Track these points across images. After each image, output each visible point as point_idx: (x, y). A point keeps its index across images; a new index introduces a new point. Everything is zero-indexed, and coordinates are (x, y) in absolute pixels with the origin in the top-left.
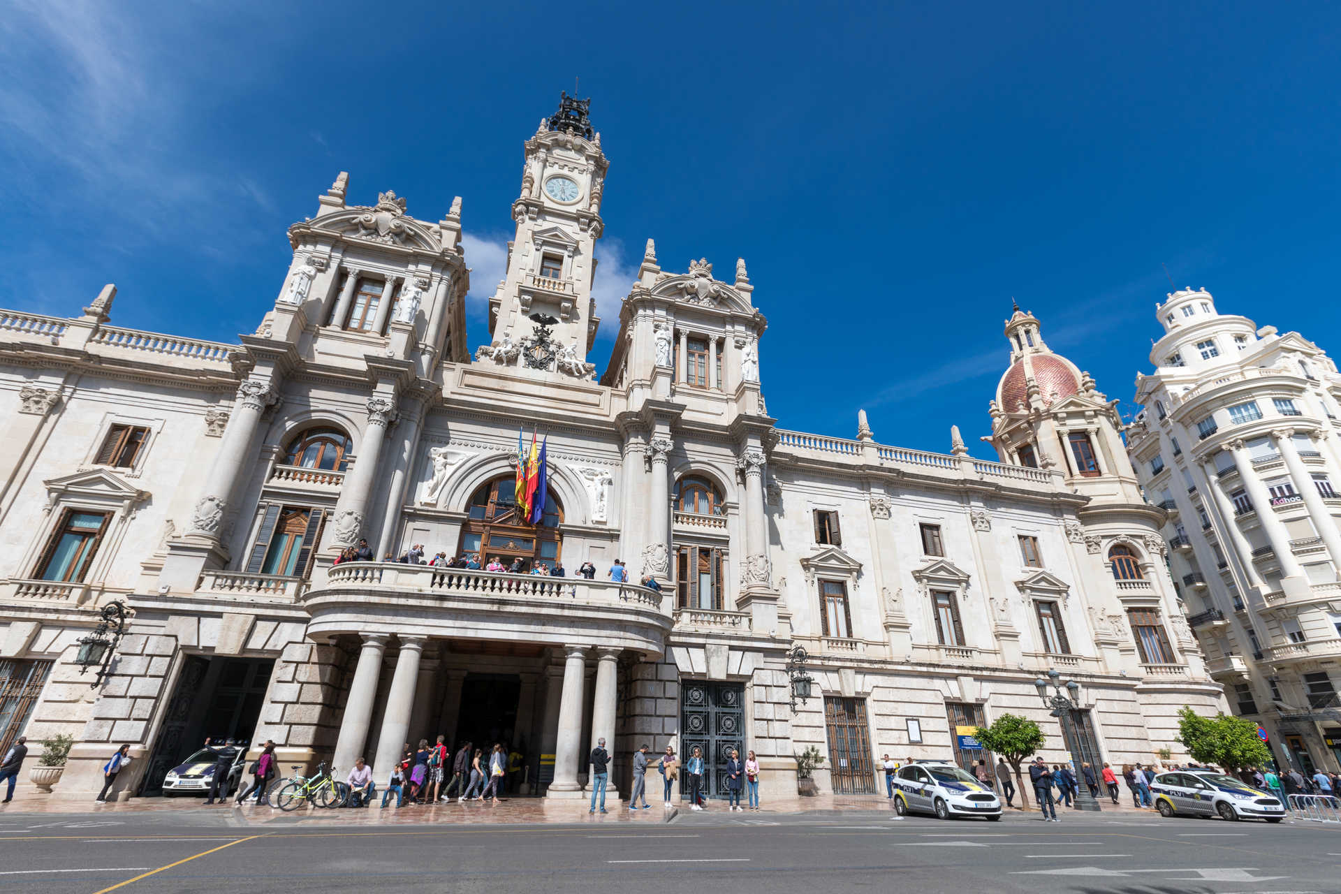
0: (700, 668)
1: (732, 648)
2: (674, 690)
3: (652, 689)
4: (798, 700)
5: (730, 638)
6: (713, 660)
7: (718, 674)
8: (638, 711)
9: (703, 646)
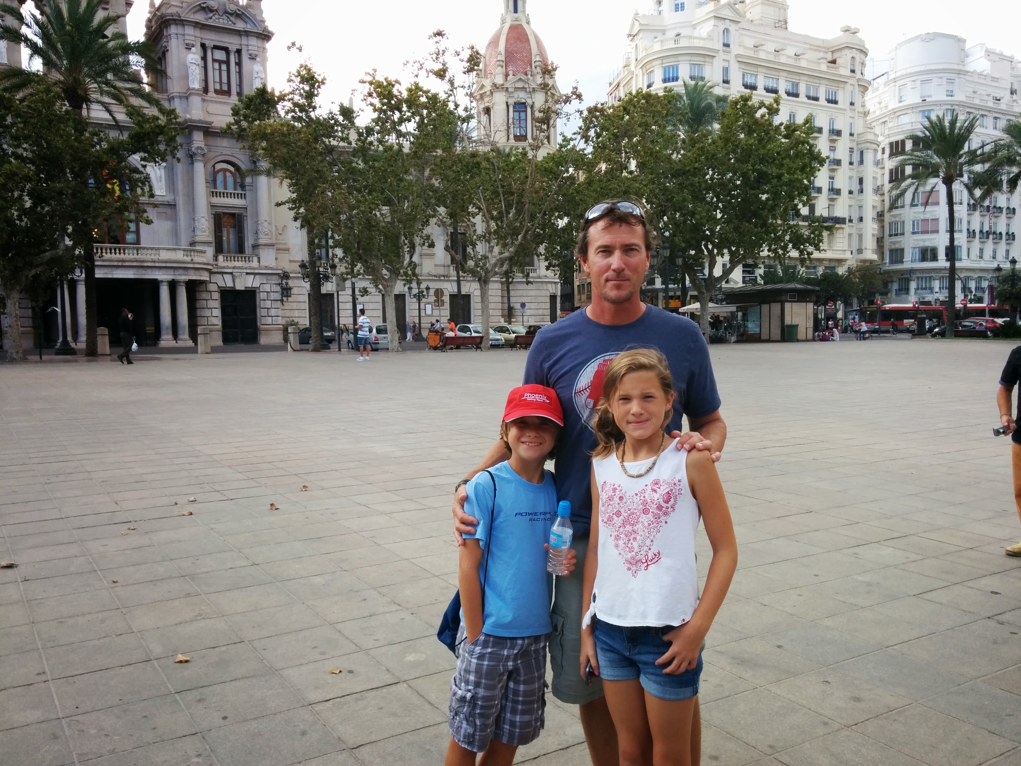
0: (230, 284)
1: (247, 274)
2: (216, 296)
3: (205, 295)
4: (285, 299)
5: (246, 268)
6: (237, 281)
7: (240, 286)
8: (198, 306)
9: (231, 273)
